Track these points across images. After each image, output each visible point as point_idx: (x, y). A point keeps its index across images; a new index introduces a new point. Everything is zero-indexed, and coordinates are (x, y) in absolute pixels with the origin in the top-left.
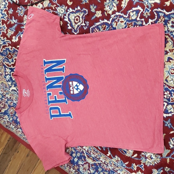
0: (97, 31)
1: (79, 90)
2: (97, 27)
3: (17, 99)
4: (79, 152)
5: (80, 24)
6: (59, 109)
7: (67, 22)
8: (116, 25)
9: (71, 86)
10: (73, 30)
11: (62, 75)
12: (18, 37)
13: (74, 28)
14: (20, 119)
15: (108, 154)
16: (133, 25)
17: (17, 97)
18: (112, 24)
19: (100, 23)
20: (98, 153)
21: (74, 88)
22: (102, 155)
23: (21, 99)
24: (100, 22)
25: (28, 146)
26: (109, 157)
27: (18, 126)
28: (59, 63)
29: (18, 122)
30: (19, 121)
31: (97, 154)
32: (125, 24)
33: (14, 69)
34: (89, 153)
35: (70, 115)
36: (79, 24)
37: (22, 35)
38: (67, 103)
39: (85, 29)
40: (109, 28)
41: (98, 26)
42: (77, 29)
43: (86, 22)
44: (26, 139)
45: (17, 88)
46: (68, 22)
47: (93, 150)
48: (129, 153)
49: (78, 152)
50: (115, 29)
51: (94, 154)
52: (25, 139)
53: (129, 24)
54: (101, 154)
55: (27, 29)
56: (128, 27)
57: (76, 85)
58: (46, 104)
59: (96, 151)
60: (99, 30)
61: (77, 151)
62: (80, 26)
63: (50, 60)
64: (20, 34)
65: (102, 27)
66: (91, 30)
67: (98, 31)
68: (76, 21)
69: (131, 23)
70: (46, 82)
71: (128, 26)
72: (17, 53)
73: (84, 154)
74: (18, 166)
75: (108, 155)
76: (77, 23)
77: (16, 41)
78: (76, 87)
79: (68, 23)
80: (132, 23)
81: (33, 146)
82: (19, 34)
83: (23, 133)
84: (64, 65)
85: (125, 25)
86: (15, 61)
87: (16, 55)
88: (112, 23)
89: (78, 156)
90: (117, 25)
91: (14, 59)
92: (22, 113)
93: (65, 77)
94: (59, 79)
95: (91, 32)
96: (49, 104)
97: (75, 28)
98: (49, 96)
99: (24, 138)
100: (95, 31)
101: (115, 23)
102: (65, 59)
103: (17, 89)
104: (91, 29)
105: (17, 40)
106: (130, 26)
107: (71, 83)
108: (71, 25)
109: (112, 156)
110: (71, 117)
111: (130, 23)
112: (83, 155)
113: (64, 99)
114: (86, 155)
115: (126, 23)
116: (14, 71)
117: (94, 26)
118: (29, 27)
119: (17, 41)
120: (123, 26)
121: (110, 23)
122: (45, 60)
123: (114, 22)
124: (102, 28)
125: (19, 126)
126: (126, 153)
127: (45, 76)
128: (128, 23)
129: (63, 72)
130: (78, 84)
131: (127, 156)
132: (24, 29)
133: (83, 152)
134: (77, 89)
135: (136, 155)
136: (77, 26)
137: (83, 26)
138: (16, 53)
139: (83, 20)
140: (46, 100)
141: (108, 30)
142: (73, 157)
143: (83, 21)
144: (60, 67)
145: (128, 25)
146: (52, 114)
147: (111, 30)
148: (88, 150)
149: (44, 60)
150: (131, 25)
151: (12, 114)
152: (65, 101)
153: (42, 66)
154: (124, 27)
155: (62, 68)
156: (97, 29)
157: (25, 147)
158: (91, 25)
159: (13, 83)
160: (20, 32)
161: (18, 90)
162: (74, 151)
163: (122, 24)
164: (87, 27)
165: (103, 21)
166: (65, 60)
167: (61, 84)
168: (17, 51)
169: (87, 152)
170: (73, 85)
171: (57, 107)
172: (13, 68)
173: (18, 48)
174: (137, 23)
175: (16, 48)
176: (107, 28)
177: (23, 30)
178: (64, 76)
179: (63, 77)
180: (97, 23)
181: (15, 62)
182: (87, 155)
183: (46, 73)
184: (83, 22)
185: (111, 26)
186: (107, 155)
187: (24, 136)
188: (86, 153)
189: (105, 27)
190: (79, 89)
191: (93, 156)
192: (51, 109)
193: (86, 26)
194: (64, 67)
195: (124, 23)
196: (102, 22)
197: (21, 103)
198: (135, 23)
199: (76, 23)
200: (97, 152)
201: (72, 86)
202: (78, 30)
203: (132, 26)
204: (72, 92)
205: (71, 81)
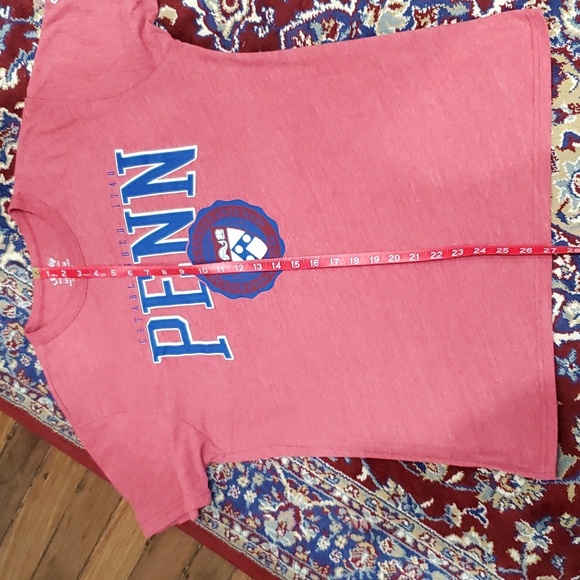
0: (305, 44)
2: (306, 27)
3: (30, 294)
4: (261, 471)
5: (243, 18)
6: (181, 326)
7: (193, 10)
8: (376, 21)
9: (221, 246)
10: (218, 40)
11: (188, 206)
12: (16, 70)
13: (220, 34)
14: (45, 364)
15: (361, 473)
16: (436, 17)
17: (29, 289)
18: (359, 15)
19: (315, 13)
20: (327, 471)
21: (232, 253)
22: (341, 478)
23: (43, 294)
24: (316, 8)
25: (81, 456)
26: (364, 483)
27: (39, 386)
28: (171, 161)
29: (38, 373)
30: (42, 373)
31: (322, 477)
32: (408, 13)
33: (10, 186)
34: (294, 471)
35: (222, 347)
36: (238, 16)
37: (32, 62)
38: (209, 305)
39: (261, 35)
40: (348, 32)
41: (308, 22)
42: (231, 36)
43: (263, 9)
44: (70, 433)
45: (26, 254)
46: (199, 11)
47: (308, 462)
48: (433, 468)
49: (256, 470)
50: (370, 32)
51: (311, 475)
52: (66, 433)
53: (423, 16)
54: (337, 476)
55: (49, 40)
56: (419, 27)
57: (241, 242)
58: (136, 308)
59: (319, 465)
60: (314, 38)
61: (253, 466)
62: (241, 27)
63: (141, 150)
64: (22, 59)
65: (324, 25)
66: (283, 39)
67: (308, 42)
68: (226, 7)
69: (430, 12)
70: (130, 231)
71: (419, 23)
72: (17, 128)
73: (278, 475)
74: (50, 523)
75: (363, 478)
76: (233, 14)
77: (9, 84)
78: (240, 249)
79: (198, 16)
80: (432, 10)
81: (95, 453)
82: (19, 61)
83: (60, 411)
84: (191, 167)
85: (409, 18)
86: (11, 157)
87: (13, 136)
88: (360, 11)
89: (256, 485)
90: (376, 17)
91: (7, 151)
92: (50, 344)
93: (198, 215)
94: (175, 221)
95: (283, 47)
96: (146, 311)
97: (226, 34)
98: (144, 281)
99: (63, 430)
100: (299, 43)
101: (372, 13)
102: (195, 147)
103: (24, 257)
104: (282, 34)
105: (15, 80)
106: (425, 23)
107: (219, 234)
108: (209, 21)
109: (375, 481)
110: (228, 356)
111: (425, 10)
112: (274, 480)
113: (200, 291)
114: (284, 481)
115: (409, 10)
116: (10, 195)
117: (294, 24)
118: (57, 32)
119: (13, 86)
120: (398, 21)
121: (350, 10)
122: (121, 151)
123: (366, 8)
124: (325, 29)
125: (43, 389)
126: (423, 469)
127: (125, 210)
128: (416, 11)
129: (190, 193)
130: (247, 238)
131: (428, 481)
132: (37, 40)
133: (273, 471)
134: (244, 255)
135: (458, 476)
136: (229, 24)
137: (255, 23)
138: (14, 129)
139: (252, 4)
140: (135, 296)
141: (344, 36)
142: (240, 486)
143: (251, 7)
144: (177, 176)
145: (417, 19)
146: (159, 344)
147: (357, 36)
148: (290, 463)
149: (117, 151)
150: (427, 19)
151: (14, 346)
152: (203, 297)
153: (113, 173)
154: (404, 26)
155: (186, 179)
156: (306, 36)
157: (69, 459)
158: (281, 21)
159: (11, 237)
160: (22, 51)
161: (29, 263)
162: (241, 468)
163: (397, 16)
164: (267, 28)
165: (328, 6)
166: (192, 151)
167: (187, 239)
168: (17, 123)
169: (288, 471)
170: (226, 239)
171: (176, 320)
172: (8, 183)
173: (20, 112)
174: (449, 10)
175: (13, 110)
176: (343, 30)
177: (35, 44)
178: (193, 209)
179: (190, 213)
180: (304, 12)
181: (14, 160)
182: (288, 481)
183: (129, 199)
184: (254, 9)
185: (354, 25)
186: (359, 477)
187: (62, 423)
188: (284, 472)
189: (336, 25)
190: (250, 254)
191: (309, 481)
192: (154, 325)
193: (263, 23)
194: (190, 177)
195: (404, 10)
196: (323, 8)
197: (43, 307)
198: (443, 11)
199: (227, 15)
200: (322, 469)
201: (226, 246)
202: (237, 41)
203: (432, 20)
205: (219, 228)
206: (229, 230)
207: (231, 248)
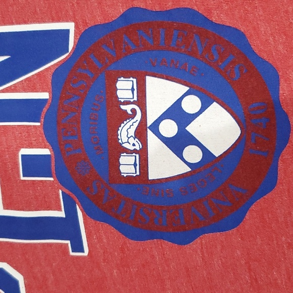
1: (193, 154)
6: (8, 285)
9: (125, 116)
11: (59, 20)
38: (78, 247)
57: (175, 112)
78: (169, 128)
107: (125, 88)
113: (61, 214)
130: (191, 104)
134: (177, 144)
167: (45, 96)
170: (141, 102)
178: (70, 26)
190: (194, 141)
201: (138, 117)
204: (127, 166)
205: (127, 75)
206: (150, 81)
207: (149, 123)
